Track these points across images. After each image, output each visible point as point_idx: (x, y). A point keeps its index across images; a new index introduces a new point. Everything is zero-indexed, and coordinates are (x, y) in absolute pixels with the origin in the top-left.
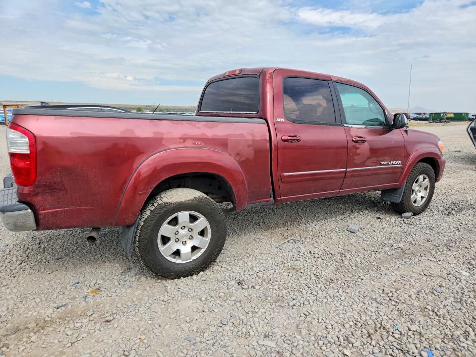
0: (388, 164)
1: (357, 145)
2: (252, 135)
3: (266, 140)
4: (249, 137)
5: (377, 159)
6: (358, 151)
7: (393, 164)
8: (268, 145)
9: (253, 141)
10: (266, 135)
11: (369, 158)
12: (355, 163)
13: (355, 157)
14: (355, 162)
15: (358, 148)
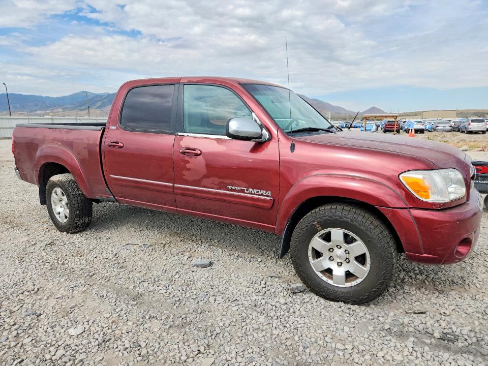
0: (243, 191)
1: (187, 158)
2: (88, 139)
3: (96, 144)
4: (86, 141)
5: (221, 180)
6: (188, 166)
7: (251, 193)
8: (98, 149)
9: (88, 144)
10: (96, 140)
11: (205, 177)
12: (185, 180)
13: (183, 172)
14: (184, 177)
15: (188, 162)
